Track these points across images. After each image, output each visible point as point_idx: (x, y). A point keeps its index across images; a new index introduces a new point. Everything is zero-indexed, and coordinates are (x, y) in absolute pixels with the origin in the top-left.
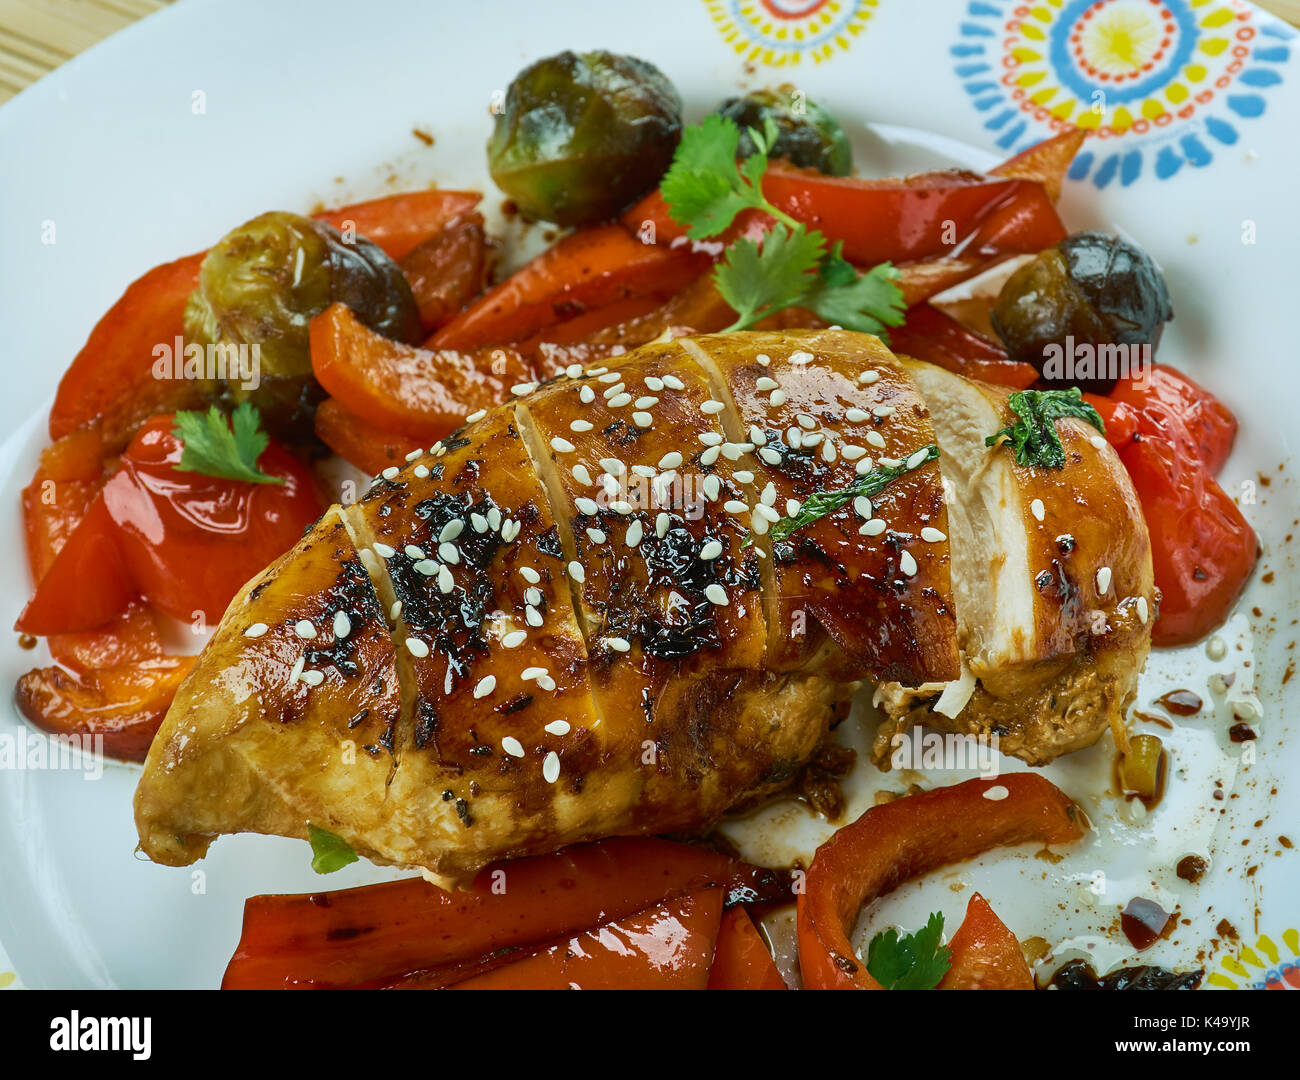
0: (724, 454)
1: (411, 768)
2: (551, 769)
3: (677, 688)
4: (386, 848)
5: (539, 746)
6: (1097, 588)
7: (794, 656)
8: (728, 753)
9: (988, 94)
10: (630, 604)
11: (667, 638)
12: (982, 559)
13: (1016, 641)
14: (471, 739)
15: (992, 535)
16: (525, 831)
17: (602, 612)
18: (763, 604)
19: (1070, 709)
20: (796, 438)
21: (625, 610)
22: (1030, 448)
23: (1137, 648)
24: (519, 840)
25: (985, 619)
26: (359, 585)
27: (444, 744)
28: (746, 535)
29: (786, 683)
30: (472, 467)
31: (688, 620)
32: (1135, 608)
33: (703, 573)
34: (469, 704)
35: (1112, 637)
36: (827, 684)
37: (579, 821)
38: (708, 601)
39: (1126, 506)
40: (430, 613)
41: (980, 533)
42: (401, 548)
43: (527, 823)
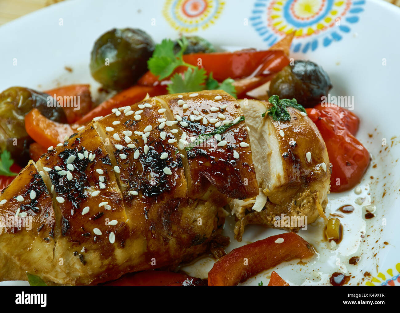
0: (167, 125)
1: (61, 245)
2: (112, 238)
3: (157, 207)
4: (56, 279)
5: (107, 231)
6: (307, 160)
7: (198, 191)
8: (178, 231)
9: (263, 31)
10: (137, 179)
11: (151, 189)
12: (264, 155)
13: (278, 179)
14: (82, 230)
15: (267, 146)
16: (105, 265)
17: (127, 183)
18: (185, 173)
19: (302, 204)
20: (193, 118)
21: (136, 182)
22: (277, 115)
23: (324, 181)
24: (104, 269)
25: (267, 175)
26: (38, 181)
27: (73, 234)
28: (177, 150)
29: (197, 204)
30: (78, 140)
31: (158, 182)
32: (322, 167)
33: (162, 164)
34: (80, 218)
35: (314, 177)
36: (213, 205)
37: (125, 260)
38: (164, 173)
39: (315, 133)
40: (65, 188)
41: (263, 147)
42: (53, 168)
43: (106, 262)
